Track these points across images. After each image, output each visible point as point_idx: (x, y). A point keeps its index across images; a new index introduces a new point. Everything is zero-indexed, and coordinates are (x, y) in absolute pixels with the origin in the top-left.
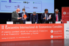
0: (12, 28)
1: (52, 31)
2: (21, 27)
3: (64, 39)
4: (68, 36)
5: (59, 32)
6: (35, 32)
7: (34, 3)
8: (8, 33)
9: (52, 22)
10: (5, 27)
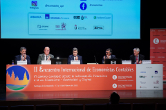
0: (50, 70)
1: (115, 77)
2: (63, 70)
3: (136, 90)
4: (142, 85)
5: (127, 79)
6: (86, 78)
7: (95, 18)
8: (44, 79)
9: (115, 62)
10: (38, 69)
